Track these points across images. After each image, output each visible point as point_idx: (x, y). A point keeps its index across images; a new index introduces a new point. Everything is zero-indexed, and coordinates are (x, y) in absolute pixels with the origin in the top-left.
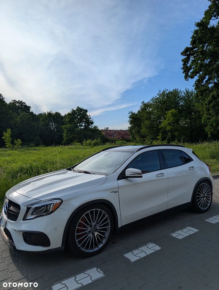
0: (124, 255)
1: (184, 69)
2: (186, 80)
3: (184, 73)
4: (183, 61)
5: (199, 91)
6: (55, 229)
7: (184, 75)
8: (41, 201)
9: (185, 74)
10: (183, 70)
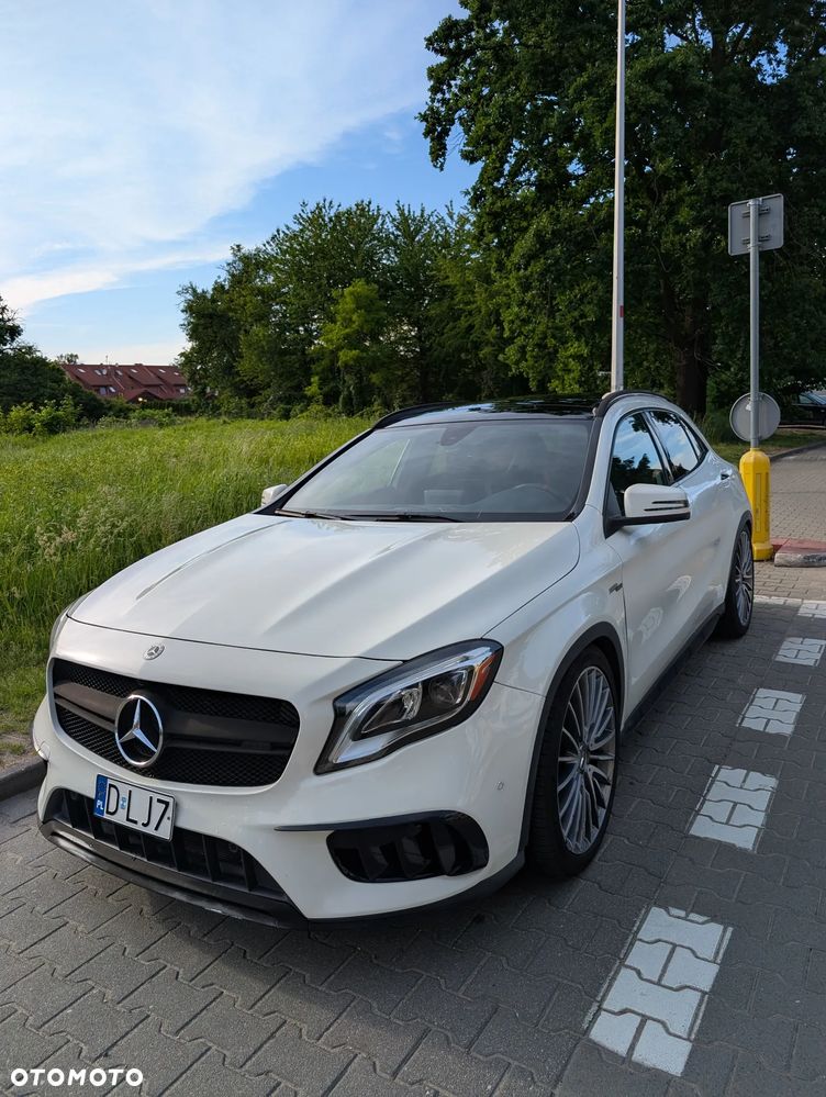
0: (692, 832)
1: (427, 121)
2: (435, 166)
3: (429, 139)
4: (431, 72)
5: (488, 214)
6: (501, 786)
7: (428, 143)
8: (408, 664)
9: (432, 140)
10: (425, 123)
